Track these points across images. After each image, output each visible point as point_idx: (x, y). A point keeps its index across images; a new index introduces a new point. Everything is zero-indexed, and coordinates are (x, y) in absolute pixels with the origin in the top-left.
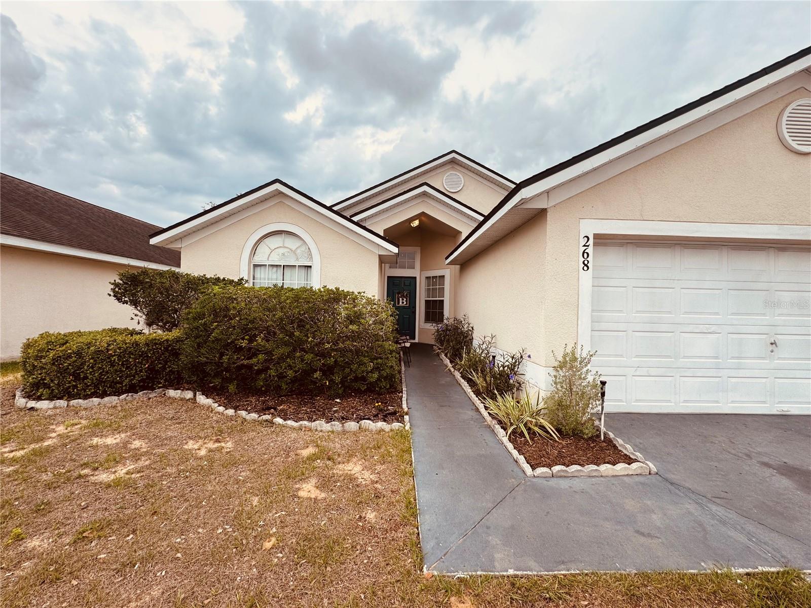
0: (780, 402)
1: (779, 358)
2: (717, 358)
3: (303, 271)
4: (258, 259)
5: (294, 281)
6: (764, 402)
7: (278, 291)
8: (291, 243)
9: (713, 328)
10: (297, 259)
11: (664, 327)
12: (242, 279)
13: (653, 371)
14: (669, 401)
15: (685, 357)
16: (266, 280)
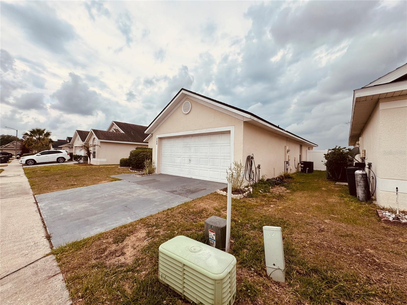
0: (191, 175)
1: (191, 164)
2: (180, 163)
6: (188, 175)
9: (180, 156)
13: (171, 166)
14: (173, 173)
15: (176, 163)
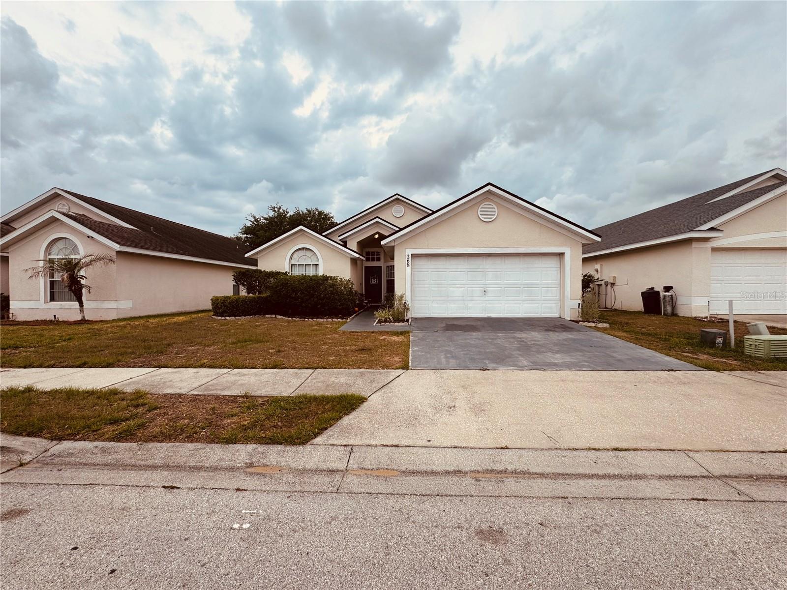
0: (488, 313)
1: (488, 297)
2: (463, 297)
3: (315, 267)
4: (293, 262)
5: (310, 272)
6: (482, 313)
7: (304, 277)
8: (308, 253)
9: (462, 286)
10: (312, 261)
11: (443, 286)
12: (287, 272)
13: (439, 302)
14: (445, 313)
15: (451, 297)
16: (297, 272)
